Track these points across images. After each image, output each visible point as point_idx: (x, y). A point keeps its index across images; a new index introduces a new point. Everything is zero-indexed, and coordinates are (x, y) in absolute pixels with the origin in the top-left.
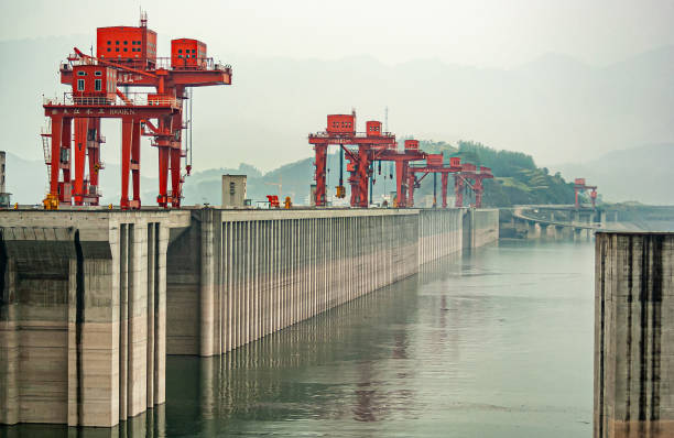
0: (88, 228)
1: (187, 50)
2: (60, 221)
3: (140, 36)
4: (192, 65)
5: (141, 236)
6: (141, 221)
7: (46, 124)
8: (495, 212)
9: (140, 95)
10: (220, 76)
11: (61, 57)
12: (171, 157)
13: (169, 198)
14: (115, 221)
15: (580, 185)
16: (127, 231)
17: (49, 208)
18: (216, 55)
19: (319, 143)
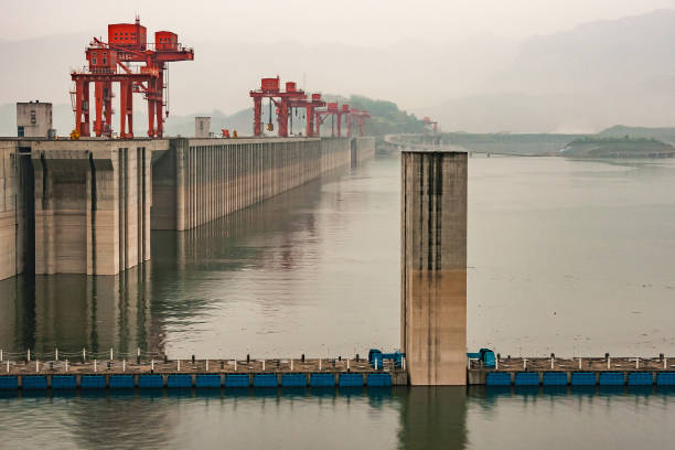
0: (99, 151)
1: (165, 38)
2: (81, 146)
3: (137, 30)
4: (170, 48)
5: (133, 156)
6: (133, 147)
7: (72, 85)
8: (372, 139)
9: (136, 67)
10: (187, 55)
11: (86, 43)
12: (156, 103)
13: (155, 133)
14: (115, 147)
15: (427, 121)
16: (123, 153)
17: (74, 138)
18: (184, 42)
19: (257, 97)
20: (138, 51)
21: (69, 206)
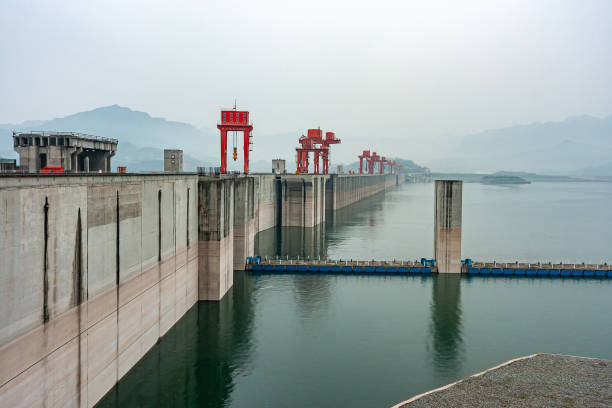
0: (307, 179)
1: (329, 135)
2: (300, 177)
3: (319, 132)
4: (331, 139)
5: (319, 181)
6: (319, 177)
7: (296, 153)
8: (403, 175)
9: (318, 146)
10: (338, 141)
11: (299, 136)
12: (326, 161)
13: (325, 172)
14: (314, 177)
15: (425, 168)
16: (316, 179)
17: (297, 174)
18: (337, 137)
19: (361, 158)
20: (318, 139)
21: (295, 200)
